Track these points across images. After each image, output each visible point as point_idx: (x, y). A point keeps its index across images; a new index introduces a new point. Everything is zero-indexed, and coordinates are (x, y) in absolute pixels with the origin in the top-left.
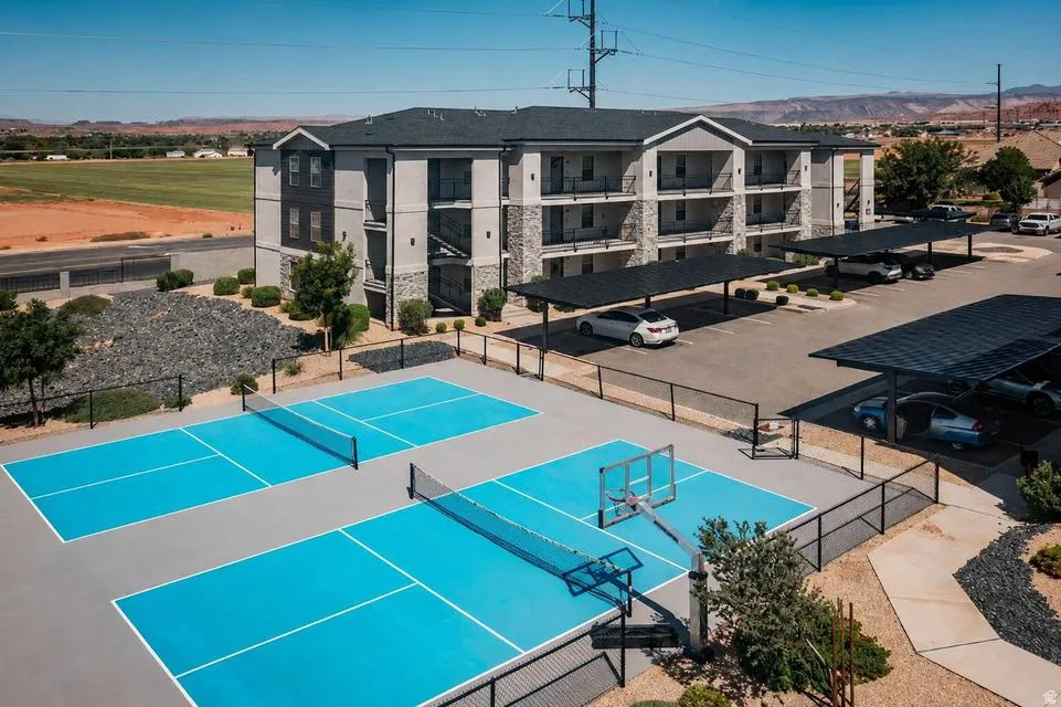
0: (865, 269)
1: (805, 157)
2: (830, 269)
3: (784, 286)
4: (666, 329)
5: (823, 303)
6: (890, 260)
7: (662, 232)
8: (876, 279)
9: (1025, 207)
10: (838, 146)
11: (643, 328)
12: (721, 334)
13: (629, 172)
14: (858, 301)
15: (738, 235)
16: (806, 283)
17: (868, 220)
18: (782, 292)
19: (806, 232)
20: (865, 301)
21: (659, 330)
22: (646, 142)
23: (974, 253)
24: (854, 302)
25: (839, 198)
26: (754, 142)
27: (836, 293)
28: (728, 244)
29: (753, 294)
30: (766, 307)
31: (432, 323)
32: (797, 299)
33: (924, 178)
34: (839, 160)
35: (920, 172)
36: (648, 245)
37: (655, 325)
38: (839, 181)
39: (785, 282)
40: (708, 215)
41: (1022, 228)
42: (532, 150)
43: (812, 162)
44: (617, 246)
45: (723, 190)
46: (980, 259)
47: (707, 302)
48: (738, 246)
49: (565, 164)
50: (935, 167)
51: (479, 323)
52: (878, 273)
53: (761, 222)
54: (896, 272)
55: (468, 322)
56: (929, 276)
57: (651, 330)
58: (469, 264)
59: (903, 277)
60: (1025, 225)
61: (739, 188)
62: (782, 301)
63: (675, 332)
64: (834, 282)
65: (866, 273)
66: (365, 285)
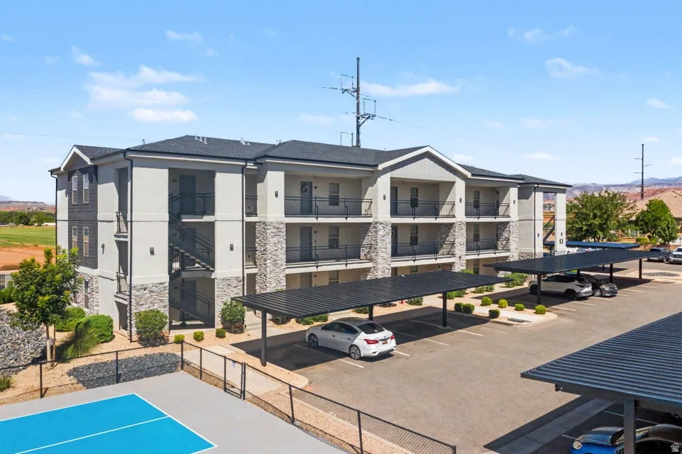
0: (562, 287)
1: (513, 192)
2: (534, 289)
3: (496, 302)
4: (383, 341)
5: (528, 316)
6: (581, 280)
7: (395, 253)
8: (571, 296)
9: (671, 243)
10: (538, 184)
11: (361, 339)
12: (438, 346)
13: (367, 196)
14: (559, 315)
15: (459, 258)
16: (515, 299)
17: (561, 249)
18: (494, 307)
19: (514, 256)
20: (564, 315)
21: (376, 342)
22: (381, 167)
23: (643, 277)
24: (556, 316)
25: (540, 229)
26: (473, 175)
27: (539, 307)
28: (451, 265)
29: (468, 309)
30: (481, 320)
31: (173, 334)
32: (507, 313)
33: (597, 222)
34: (539, 195)
35: (595, 216)
36: (382, 264)
37: (372, 337)
38: (540, 214)
39: (496, 299)
40: (435, 239)
41: (672, 259)
42: (276, 168)
43: (519, 198)
44: (354, 265)
45: (448, 216)
46: (649, 281)
47: (429, 316)
48: (459, 267)
49: (313, 189)
50: (605, 213)
51: (220, 335)
52: (573, 291)
53: (478, 249)
54: (588, 289)
55: (209, 333)
56: (613, 294)
57: (369, 342)
58: (213, 277)
59: (593, 295)
60: (675, 256)
61: (460, 216)
62: (494, 314)
63: (392, 344)
64: (536, 298)
65: (563, 291)
66: (115, 296)
